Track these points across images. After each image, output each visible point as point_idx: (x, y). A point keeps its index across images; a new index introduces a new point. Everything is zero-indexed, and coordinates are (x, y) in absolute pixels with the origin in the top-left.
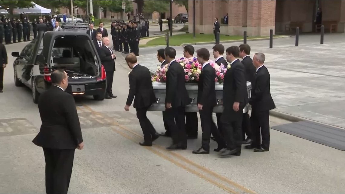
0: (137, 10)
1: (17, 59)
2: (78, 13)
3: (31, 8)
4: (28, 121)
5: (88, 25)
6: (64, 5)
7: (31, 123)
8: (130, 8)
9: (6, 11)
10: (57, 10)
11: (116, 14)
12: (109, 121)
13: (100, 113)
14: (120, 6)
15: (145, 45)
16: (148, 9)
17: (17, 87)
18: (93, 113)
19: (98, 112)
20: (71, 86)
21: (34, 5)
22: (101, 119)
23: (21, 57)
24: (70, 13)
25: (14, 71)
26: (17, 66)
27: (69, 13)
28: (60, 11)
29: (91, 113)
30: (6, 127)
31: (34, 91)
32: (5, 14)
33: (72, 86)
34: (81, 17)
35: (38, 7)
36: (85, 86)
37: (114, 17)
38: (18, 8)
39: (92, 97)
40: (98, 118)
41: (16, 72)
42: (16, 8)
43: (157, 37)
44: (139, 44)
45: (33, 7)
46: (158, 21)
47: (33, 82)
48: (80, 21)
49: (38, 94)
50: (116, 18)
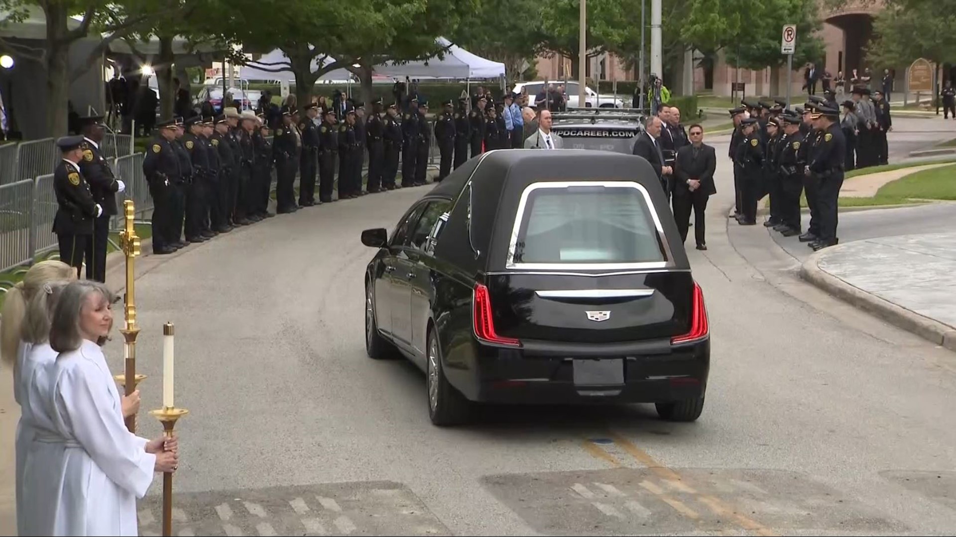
0: (840, 53)
1: (379, 256)
2: (603, 76)
3: (434, 61)
4: (409, 494)
5: (642, 119)
6: (554, 45)
7: (422, 505)
8: (813, 47)
9: (351, 74)
10: (525, 66)
11: (754, 73)
12: (718, 509)
13: (680, 474)
14: (773, 44)
15: (870, 198)
16: (890, 51)
17: (373, 361)
18: (654, 473)
19: (673, 470)
20: (571, 362)
21: (446, 49)
22: (689, 499)
23: (394, 247)
24: (575, 75)
25: (367, 298)
26: (378, 281)
27: (569, 75)
28: (537, 67)
29: (643, 474)
30: (333, 515)
31: (434, 378)
32: (344, 87)
33: (574, 361)
34: (615, 89)
35: (461, 55)
36: (625, 362)
37: (742, 87)
38: (390, 62)
39: (651, 406)
40: (676, 494)
41: (374, 306)
42: (383, 61)
43: (925, 164)
44: (841, 194)
45: (441, 58)
46: (930, 99)
47: (434, 341)
48: (611, 105)
49: (447, 390)
50: (750, 91)
